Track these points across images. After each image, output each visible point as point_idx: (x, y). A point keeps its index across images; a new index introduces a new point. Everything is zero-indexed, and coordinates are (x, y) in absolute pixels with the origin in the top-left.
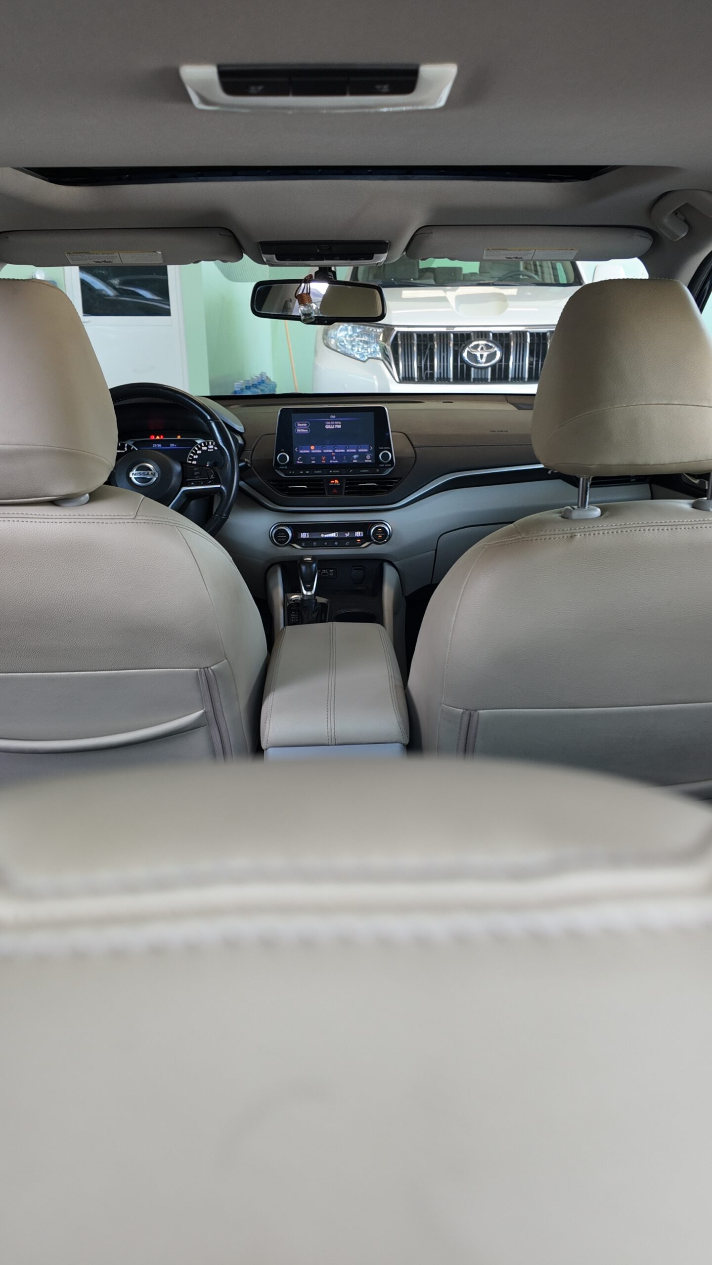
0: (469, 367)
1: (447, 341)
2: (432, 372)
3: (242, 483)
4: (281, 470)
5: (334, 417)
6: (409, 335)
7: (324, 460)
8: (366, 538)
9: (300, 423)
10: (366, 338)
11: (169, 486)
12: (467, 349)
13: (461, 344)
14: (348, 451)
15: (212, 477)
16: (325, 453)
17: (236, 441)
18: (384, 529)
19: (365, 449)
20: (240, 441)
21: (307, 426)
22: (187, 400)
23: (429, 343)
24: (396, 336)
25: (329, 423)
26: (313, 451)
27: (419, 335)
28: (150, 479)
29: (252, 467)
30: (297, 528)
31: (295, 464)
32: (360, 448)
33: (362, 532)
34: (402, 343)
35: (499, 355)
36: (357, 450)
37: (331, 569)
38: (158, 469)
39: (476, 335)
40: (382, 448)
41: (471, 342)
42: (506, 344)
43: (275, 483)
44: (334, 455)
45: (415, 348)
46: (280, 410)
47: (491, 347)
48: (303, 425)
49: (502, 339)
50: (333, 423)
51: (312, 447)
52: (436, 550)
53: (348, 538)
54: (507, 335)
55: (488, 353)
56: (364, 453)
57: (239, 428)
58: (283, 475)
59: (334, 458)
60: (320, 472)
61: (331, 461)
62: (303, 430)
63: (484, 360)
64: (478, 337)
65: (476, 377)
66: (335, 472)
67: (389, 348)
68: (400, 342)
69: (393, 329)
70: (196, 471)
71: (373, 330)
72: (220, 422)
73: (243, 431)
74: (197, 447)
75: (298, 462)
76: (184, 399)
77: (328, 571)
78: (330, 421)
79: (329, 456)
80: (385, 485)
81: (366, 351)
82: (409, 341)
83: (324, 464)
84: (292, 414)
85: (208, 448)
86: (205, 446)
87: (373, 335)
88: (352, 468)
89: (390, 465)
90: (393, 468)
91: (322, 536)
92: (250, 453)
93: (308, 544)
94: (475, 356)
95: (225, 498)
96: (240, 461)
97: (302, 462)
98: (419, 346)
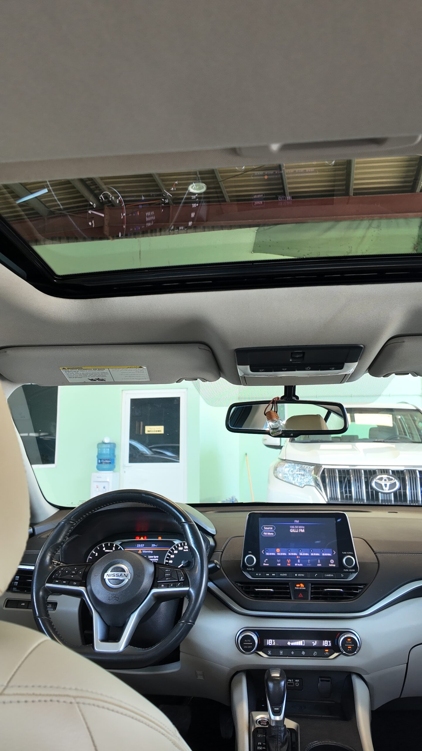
0: (377, 493)
1: (360, 475)
2: (350, 495)
3: (211, 585)
4: (248, 572)
5: (298, 521)
6: (332, 471)
7: (289, 563)
8: (335, 648)
9: (266, 527)
10: (302, 473)
11: (139, 588)
12: (375, 480)
13: (370, 477)
14: (312, 554)
15: (182, 579)
16: (290, 556)
17: (207, 542)
18: (352, 639)
19: (329, 553)
20: (212, 542)
21: (273, 529)
22: (165, 504)
23: (346, 476)
24: (324, 471)
25: (293, 527)
26: (279, 554)
27: (339, 471)
28: (123, 581)
29: (222, 569)
30: (264, 634)
31: (261, 565)
32: (323, 552)
33: (329, 642)
34: (328, 475)
35: (398, 485)
36: (321, 554)
37: (297, 679)
38: (132, 571)
39: (380, 471)
40: (346, 553)
41: (377, 476)
42: (402, 477)
43: (242, 585)
44: (298, 559)
45: (338, 480)
46: (248, 515)
47: (392, 479)
48: (269, 528)
49: (399, 474)
50: (297, 527)
51: (278, 550)
52: (407, 664)
53: (315, 648)
54: (402, 472)
55: (390, 483)
56: (328, 558)
57: (211, 530)
58: (250, 577)
59: (299, 561)
60: (285, 575)
61: (296, 565)
62: (269, 534)
63: (388, 488)
64: (382, 472)
65: (383, 499)
66: (300, 575)
67: (319, 479)
68: (326, 475)
69: (321, 466)
70: (168, 572)
71: (307, 467)
72: (193, 525)
73: (215, 533)
74: (175, 547)
75: (264, 564)
76: (163, 503)
77: (294, 681)
78: (294, 525)
79: (294, 559)
80: (351, 591)
81: (303, 481)
82: (333, 474)
83: (289, 567)
84: (260, 518)
85: (184, 549)
86: (181, 546)
87: (308, 471)
88: (316, 572)
89: (354, 570)
90: (357, 573)
91: (289, 643)
92: (220, 554)
93: (274, 651)
94: (381, 485)
95: (193, 603)
96: (210, 562)
97: (268, 565)
98: (340, 478)
